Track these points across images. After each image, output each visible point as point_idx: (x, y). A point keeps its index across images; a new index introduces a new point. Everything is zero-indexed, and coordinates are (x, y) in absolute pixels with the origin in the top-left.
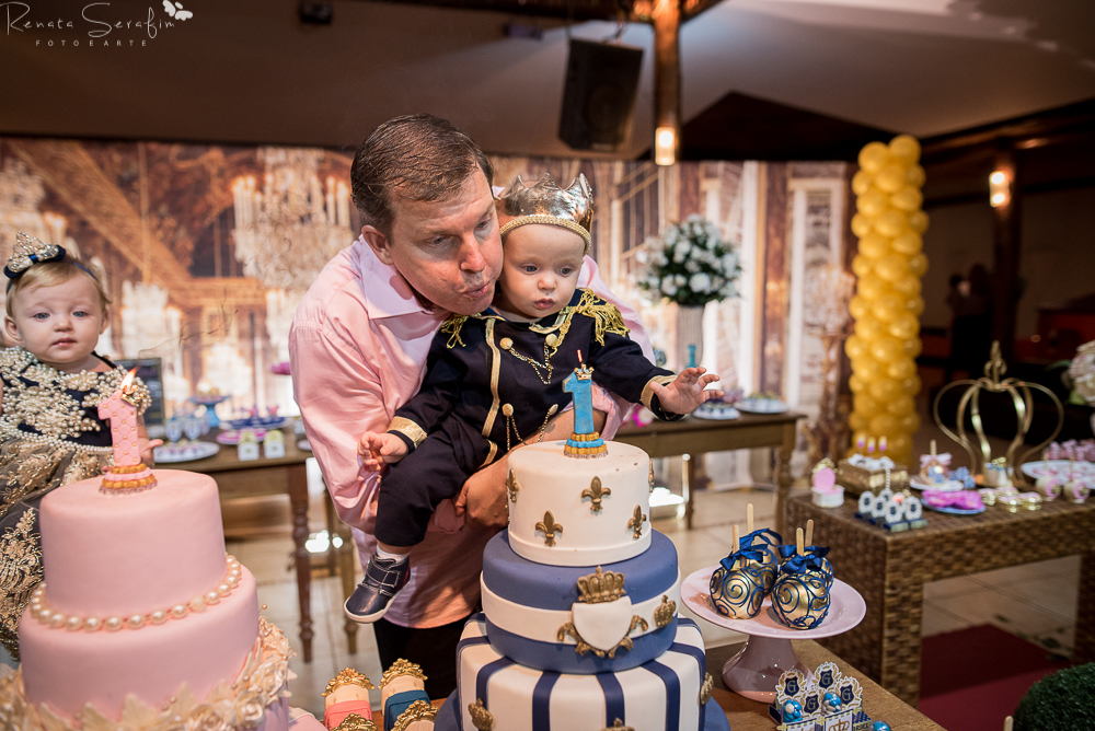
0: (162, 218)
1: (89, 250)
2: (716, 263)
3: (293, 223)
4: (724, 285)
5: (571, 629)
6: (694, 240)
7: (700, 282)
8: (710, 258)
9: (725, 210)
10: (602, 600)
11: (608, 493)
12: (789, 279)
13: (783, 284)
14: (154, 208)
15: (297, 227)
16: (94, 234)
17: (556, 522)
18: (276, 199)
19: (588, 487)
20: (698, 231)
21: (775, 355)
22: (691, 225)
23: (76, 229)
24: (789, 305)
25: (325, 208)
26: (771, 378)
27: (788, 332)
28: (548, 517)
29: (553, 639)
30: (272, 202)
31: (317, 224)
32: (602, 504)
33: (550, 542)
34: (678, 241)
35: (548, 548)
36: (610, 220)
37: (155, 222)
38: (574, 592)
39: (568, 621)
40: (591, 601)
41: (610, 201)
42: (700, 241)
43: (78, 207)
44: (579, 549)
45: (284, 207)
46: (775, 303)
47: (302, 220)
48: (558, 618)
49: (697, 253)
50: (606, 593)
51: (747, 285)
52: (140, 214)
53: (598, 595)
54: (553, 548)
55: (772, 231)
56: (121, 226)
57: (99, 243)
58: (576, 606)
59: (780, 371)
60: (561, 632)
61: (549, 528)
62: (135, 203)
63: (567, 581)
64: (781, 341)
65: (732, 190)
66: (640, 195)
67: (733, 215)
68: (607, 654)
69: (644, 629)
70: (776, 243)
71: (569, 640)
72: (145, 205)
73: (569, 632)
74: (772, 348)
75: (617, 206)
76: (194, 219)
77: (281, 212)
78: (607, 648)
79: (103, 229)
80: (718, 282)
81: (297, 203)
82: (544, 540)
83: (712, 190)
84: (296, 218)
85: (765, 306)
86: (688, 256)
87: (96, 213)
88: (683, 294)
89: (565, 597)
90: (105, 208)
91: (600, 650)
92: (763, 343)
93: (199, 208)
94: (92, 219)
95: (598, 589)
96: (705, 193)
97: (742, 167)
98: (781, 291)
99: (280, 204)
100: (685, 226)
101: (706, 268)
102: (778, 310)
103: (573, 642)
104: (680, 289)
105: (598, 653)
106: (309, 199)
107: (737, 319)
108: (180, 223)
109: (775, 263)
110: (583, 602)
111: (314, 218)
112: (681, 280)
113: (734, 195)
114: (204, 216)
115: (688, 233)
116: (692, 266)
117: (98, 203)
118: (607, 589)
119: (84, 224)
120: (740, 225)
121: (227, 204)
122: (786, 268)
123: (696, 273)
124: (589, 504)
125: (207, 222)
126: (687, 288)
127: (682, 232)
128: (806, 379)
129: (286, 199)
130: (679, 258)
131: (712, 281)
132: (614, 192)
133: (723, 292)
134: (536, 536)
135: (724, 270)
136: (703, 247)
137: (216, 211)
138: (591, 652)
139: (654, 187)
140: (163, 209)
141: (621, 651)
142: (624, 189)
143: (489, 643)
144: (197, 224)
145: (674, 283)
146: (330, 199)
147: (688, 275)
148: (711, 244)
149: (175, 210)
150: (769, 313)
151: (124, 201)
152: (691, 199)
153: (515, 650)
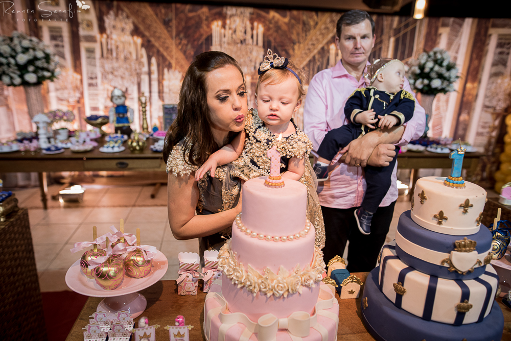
0: (181, 39)
1: (151, 54)
2: (447, 74)
3: (238, 43)
4: (448, 86)
5: (449, 261)
6: (436, 62)
7: (436, 83)
8: (443, 71)
9: (450, 44)
10: (466, 251)
11: (472, 206)
12: (480, 82)
13: (476, 85)
14: (178, 35)
15: (239, 45)
16: (153, 46)
17: (444, 215)
18: (230, 32)
19: (463, 202)
20: (439, 56)
21: (465, 121)
22: (435, 53)
23: (146, 44)
24: (477, 96)
25: (252, 37)
26: (460, 132)
27: (474, 109)
28: (441, 213)
29: (439, 264)
30: (228, 32)
31: (248, 44)
32: (468, 211)
33: (440, 223)
34: (427, 61)
35: (438, 225)
36: (388, 47)
37: (178, 41)
38: (452, 246)
39: (447, 257)
40: (461, 251)
41: (389, 38)
42: (439, 62)
43: (147, 34)
44: (454, 228)
45: (234, 36)
46: (469, 94)
47: (242, 42)
48: (445, 256)
49: (437, 68)
50: (468, 249)
51: (457, 85)
52: (172, 38)
53: (464, 249)
54: (441, 226)
55: (474, 56)
56: (164, 43)
57: (155, 50)
58: (452, 252)
59: (466, 128)
60: (443, 262)
61: (441, 217)
62: (170, 32)
63: (450, 241)
64: (469, 114)
65: (455, 33)
66: (405, 35)
67: (454, 47)
68: (463, 273)
69: (479, 265)
70: (476, 62)
71: (446, 265)
72: (174, 34)
73: (447, 262)
74: (464, 117)
75: (392, 40)
76: (194, 41)
77: (232, 38)
78: (463, 271)
79: (157, 44)
80: (446, 83)
81: (240, 35)
82: (436, 222)
83: (444, 34)
84: (239, 41)
85: (463, 95)
86: (432, 69)
87: (154, 36)
88: (426, 88)
89: (447, 248)
90: (157, 34)
91: (460, 271)
92: (459, 114)
93: (197, 35)
94: (152, 39)
95: (465, 246)
96: (440, 35)
97: (463, 21)
98: (473, 88)
99: (232, 34)
100: (431, 53)
101: (440, 76)
102: (470, 98)
103: (448, 266)
104: (425, 86)
105: (459, 272)
106: (245, 32)
107: (447, 101)
108: (188, 42)
109: (473, 73)
110: (457, 251)
111: (247, 42)
112: (426, 82)
113: (456, 36)
114: (199, 39)
115: (433, 57)
116: (433, 75)
117: (155, 32)
118: (468, 247)
119: (149, 41)
120: (457, 52)
121: (209, 34)
122: (479, 76)
123: (435, 79)
124: (462, 210)
125: (200, 42)
126: (429, 85)
127: (429, 57)
128: (479, 134)
129: (235, 31)
130: (427, 70)
131: (443, 83)
132: (392, 32)
133: (447, 89)
134: (433, 220)
135: (450, 77)
136: (441, 65)
137: (204, 37)
138: (456, 271)
139: (413, 31)
140: (182, 35)
141: (469, 272)
142: (397, 31)
143: (400, 259)
144: (196, 43)
145: (422, 83)
146: (255, 32)
147: (430, 79)
148: (445, 64)
149: (187, 36)
150: (465, 99)
151: (166, 31)
152: (432, 39)
153: (414, 264)
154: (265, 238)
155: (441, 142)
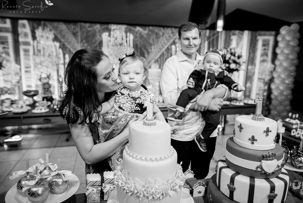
0: (84, 43)
1: (65, 52)
2: (238, 61)
3: (118, 46)
4: (239, 67)
5: (261, 167)
6: (231, 54)
7: (233, 66)
8: (236, 59)
9: (238, 44)
10: (270, 160)
11: (271, 131)
12: (255, 65)
13: (253, 67)
14: (82, 41)
15: (119, 47)
16: (66, 48)
17: (255, 138)
18: (114, 39)
19: (265, 129)
20: (233, 51)
21: (249, 87)
22: (231, 49)
23: (62, 46)
24: (254, 73)
25: (127, 42)
26: (247, 93)
27: (253, 80)
28: (253, 137)
29: (255, 169)
30: (112, 39)
31: (124, 46)
32: (269, 134)
33: (253, 143)
34: (227, 54)
35: (252, 145)
36: (204, 47)
37: (82, 45)
38: (262, 157)
39: (259, 165)
40: (267, 160)
41: (205, 41)
42: (233, 54)
43: (63, 40)
44: (261, 146)
45: (116, 41)
46: (250, 72)
47: (120, 45)
48: (258, 164)
49: (232, 57)
50: (271, 158)
51: (243, 67)
52: (78, 42)
53: (269, 158)
54: (254, 145)
55: (251, 51)
56: (73, 46)
57: (68, 50)
58: (263, 161)
59: (250, 91)
60: (257, 168)
61: (253, 140)
62: (77, 39)
63: (260, 154)
64: (251, 83)
65: (240, 39)
66: (213, 40)
67: (240, 46)
68: (269, 174)
69: (279, 168)
70: (252, 55)
71: (259, 170)
72: (79, 40)
73: (259, 168)
74: (248, 85)
75: (206, 43)
76: (92, 44)
77: (115, 42)
78: (270, 172)
79: (69, 46)
80: (238, 66)
81: (119, 41)
82: (250, 143)
83: (234, 39)
84: (119, 44)
85: (247, 73)
86: (230, 58)
87: (67, 42)
88: (227, 69)
89: (259, 158)
90: (69, 41)
91: (268, 173)
92: (246, 83)
93: (93, 41)
94: (66, 44)
96: (232, 40)
97: (244, 32)
98: (252, 69)
99: (115, 40)
100: (229, 49)
101: (235, 62)
102: (251, 74)
103: (260, 170)
104: (227, 67)
105: (267, 174)
106: (122, 39)
107: (239, 76)
108: (88, 45)
109: (251, 60)
110: (265, 160)
111: (124, 45)
112: (227, 65)
113: (241, 40)
114: (95, 43)
115: (230, 51)
116: (231, 61)
117: (68, 39)
118: (271, 157)
119: (64, 45)
120: (242, 49)
121: (101, 40)
122: (254, 62)
123: (232, 63)
124: (265, 134)
125: (95, 45)
126: (229, 67)
127: (228, 51)
128: (257, 94)
129: (116, 39)
130: (227, 59)
131: (236, 66)
132: (206, 39)
133: (239, 69)
134: (248, 141)
135: (240, 62)
136: (234, 56)
137: (98, 42)
138: (265, 173)
139: (218, 37)
140: (84, 41)
141: (273, 173)
142: (209, 38)
143: (229, 168)
144: (93, 46)
145: (225, 66)
146: (128, 39)
147: (229, 64)
148: (237, 55)
149: (87, 42)
150: (248, 75)
151: (74, 39)
152: (228, 42)
153: (239, 170)
154: (146, 159)
155: (238, 99)
